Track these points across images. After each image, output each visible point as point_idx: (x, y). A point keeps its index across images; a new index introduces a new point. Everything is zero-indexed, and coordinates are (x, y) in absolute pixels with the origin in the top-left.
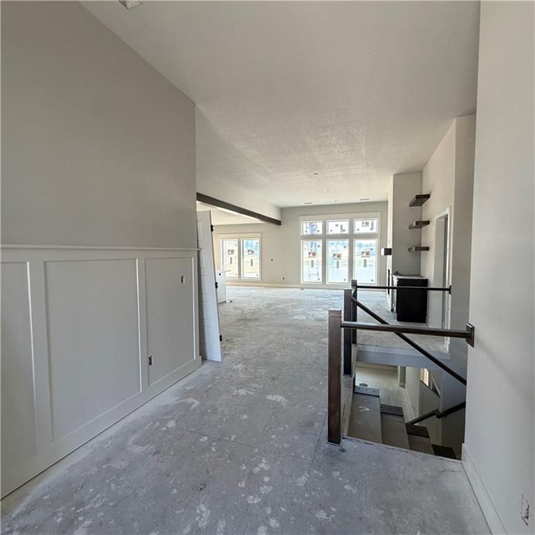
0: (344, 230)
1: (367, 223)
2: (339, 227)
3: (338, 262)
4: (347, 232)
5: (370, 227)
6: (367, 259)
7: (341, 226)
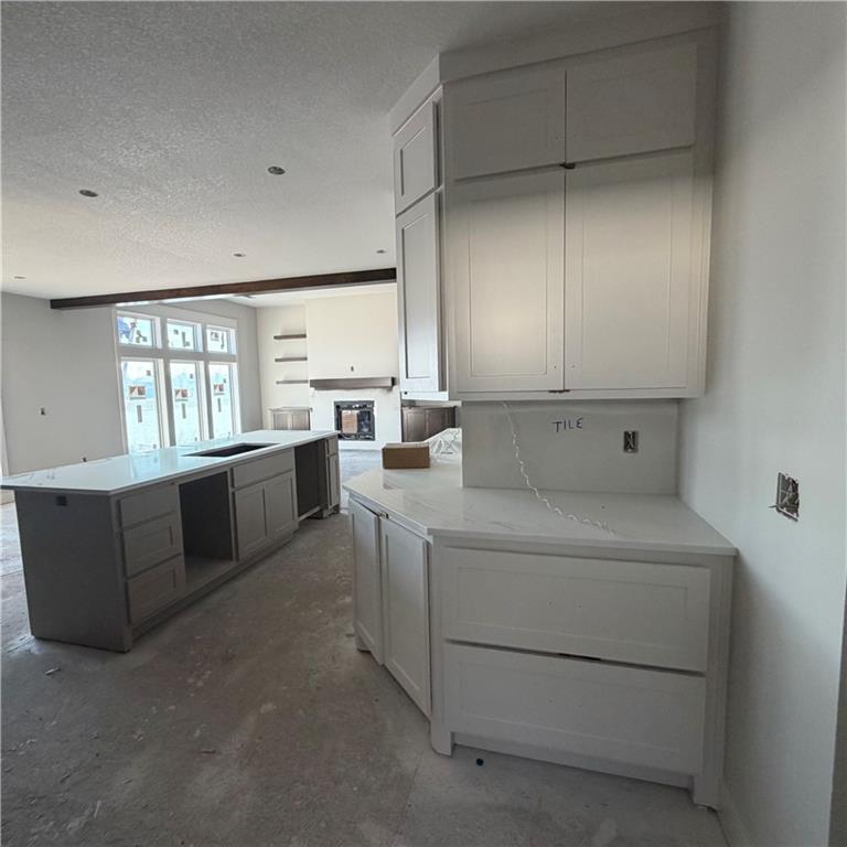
0: (188, 344)
1: (216, 336)
2: (180, 335)
3: (183, 406)
4: (191, 347)
5: (221, 343)
6: (221, 397)
7: (184, 334)
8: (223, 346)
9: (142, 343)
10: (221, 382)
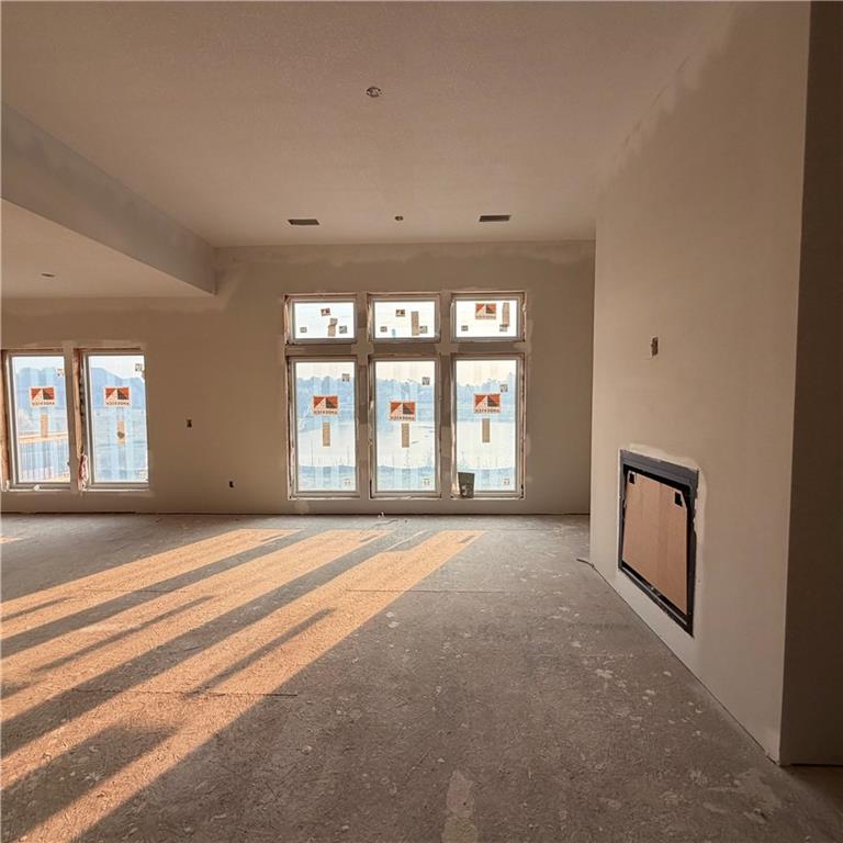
0: (424, 330)
1: (491, 310)
2: (408, 317)
3: (405, 428)
4: (431, 334)
5: (499, 319)
6: (493, 417)
7: (415, 316)
8: (505, 326)
9: (338, 335)
10: (495, 391)
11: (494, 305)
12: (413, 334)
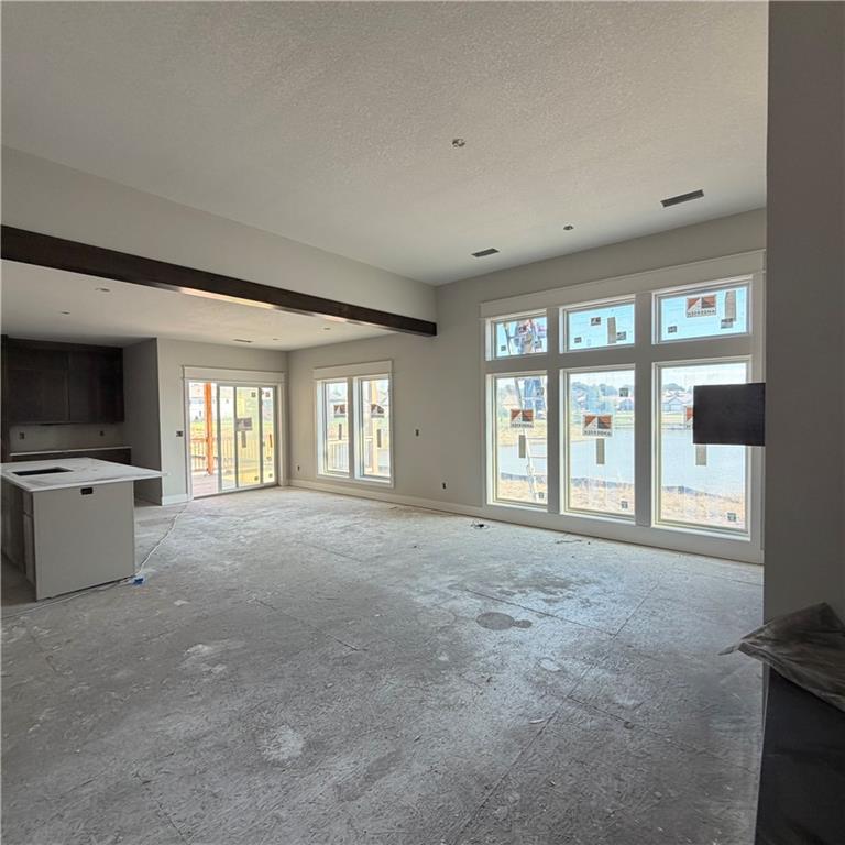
0: (623, 336)
1: (708, 304)
2: (604, 323)
3: (601, 443)
4: (630, 339)
5: (722, 314)
7: (612, 322)
8: (728, 322)
11: (713, 297)
12: (609, 342)
